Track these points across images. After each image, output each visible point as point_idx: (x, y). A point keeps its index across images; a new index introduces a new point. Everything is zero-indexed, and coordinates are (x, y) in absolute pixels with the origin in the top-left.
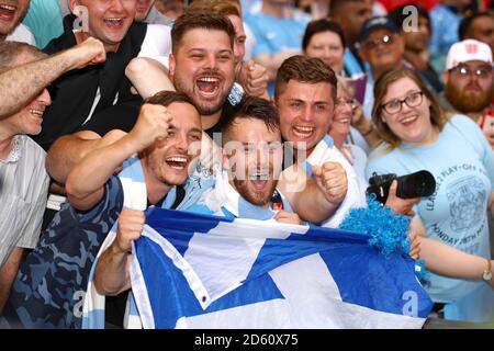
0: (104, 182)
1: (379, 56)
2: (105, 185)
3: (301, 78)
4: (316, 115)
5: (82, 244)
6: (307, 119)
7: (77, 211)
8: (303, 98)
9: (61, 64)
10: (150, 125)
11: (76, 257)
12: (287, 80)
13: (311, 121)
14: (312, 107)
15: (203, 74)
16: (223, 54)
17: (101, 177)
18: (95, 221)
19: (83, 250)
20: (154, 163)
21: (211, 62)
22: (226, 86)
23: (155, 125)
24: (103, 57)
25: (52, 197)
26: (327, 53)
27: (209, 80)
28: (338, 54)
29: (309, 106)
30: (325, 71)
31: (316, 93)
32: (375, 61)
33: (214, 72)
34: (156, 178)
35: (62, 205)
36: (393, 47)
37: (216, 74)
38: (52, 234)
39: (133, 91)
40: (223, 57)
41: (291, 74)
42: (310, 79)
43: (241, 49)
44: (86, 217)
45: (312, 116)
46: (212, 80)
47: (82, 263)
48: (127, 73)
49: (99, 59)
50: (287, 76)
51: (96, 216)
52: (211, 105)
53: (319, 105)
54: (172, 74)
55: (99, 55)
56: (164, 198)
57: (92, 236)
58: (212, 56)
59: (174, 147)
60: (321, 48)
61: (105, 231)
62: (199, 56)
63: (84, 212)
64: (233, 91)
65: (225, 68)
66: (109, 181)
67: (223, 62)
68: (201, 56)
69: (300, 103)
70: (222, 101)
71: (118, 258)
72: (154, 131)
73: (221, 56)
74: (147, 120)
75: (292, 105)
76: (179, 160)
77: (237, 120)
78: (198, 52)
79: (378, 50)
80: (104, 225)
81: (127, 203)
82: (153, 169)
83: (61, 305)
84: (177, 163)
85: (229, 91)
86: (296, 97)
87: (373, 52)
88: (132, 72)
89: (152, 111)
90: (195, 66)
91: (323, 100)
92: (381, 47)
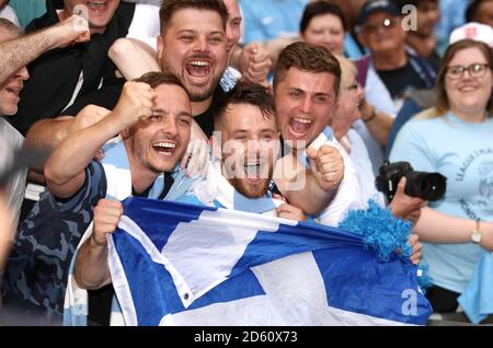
0: (85, 165)
1: (379, 41)
2: (86, 169)
3: (303, 67)
4: (316, 106)
5: (62, 235)
6: (306, 110)
7: (57, 199)
8: (303, 87)
9: (41, 44)
10: (133, 103)
11: (57, 250)
12: (288, 67)
13: (309, 113)
14: (312, 98)
15: (195, 57)
16: (215, 35)
17: (83, 160)
18: (75, 211)
19: (63, 242)
20: (141, 148)
21: (202, 45)
22: (217, 70)
23: (138, 103)
24: (87, 37)
25: (31, 186)
26: (328, 37)
27: (199, 63)
28: (338, 38)
29: (309, 97)
30: (329, 61)
31: (317, 83)
32: (375, 46)
33: (204, 55)
34: (143, 164)
35: (41, 195)
36: (394, 31)
37: (208, 57)
38: (31, 225)
39: (118, 75)
40: (215, 39)
41: (293, 61)
42: (312, 68)
43: (235, 32)
44: (67, 206)
45: (312, 107)
46: (203, 64)
47: (62, 255)
48: (110, 54)
49: (83, 39)
50: (288, 62)
51: (77, 204)
52: (201, 91)
53: (319, 97)
54: (160, 57)
55: (83, 34)
56: (151, 186)
57: (72, 226)
58: (202, 37)
59: (162, 130)
60: (320, 32)
61: (86, 221)
62: (190, 38)
63: (64, 201)
64: (225, 75)
65: (217, 50)
66: (90, 166)
67: (215, 44)
68: (191, 37)
69: (299, 93)
70: (213, 85)
71: (96, 251)
72: (137, 110)
73: (212, 38)
74: (129, 98)
75: (291, 94)
76: (167, 145)
77: (230, 106)
78: (188, 34)
79: (378, 35)
80: (86, 214)
81: (110, 191)
82: (139, 155)
83: (41, 302)
84: (165, 149)
85: (221, 75)
86: (296, 86)
87: (373, 36)
88: (115, 53)
89: (135, 89)
90: (184, 49)
91: (324, 91)
92: (381, 31)
